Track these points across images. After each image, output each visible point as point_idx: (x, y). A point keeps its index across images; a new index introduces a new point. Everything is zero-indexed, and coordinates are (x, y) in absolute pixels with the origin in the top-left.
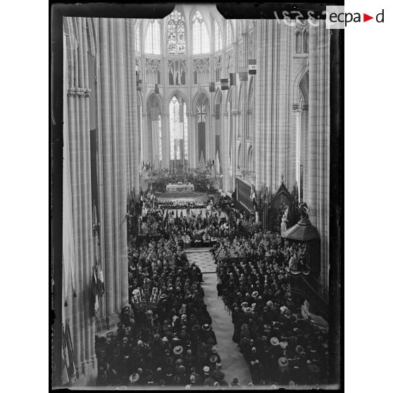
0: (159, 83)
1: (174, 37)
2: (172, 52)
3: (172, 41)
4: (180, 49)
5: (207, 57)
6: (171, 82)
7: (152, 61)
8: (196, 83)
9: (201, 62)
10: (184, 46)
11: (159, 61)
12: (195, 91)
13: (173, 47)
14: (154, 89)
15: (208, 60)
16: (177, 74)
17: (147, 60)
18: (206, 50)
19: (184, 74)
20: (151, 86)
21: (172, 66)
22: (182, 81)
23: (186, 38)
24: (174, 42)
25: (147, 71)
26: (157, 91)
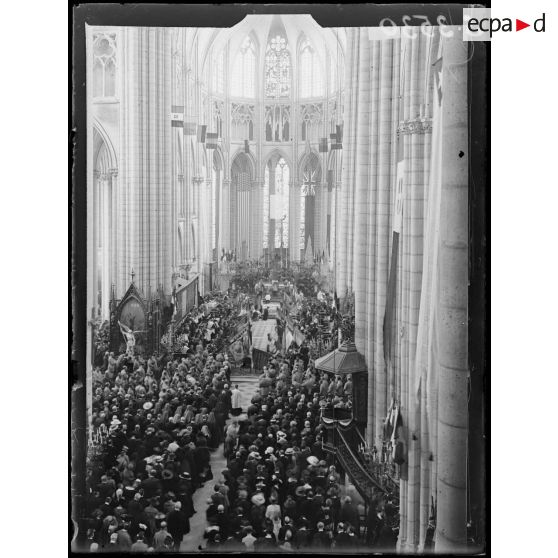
0: (251, 138)
1: (274, 73)
2: (272, 94)
3: (271, 79)
4: (283, 90)
5: (319, 102)
6: (269, 138)
7: (243, 107)
8: (304, 139)
9: (312, 109)
10: (289, 86)
11: (252, 107)
12: (302, 150)
13: (271, 87)
14: (243, 146)
15: (320, 105)
16: (277, 125)
17: (234, 106)
18: (318, 92)
19: (287, 126)
20: (240, 142)
21: (271, 114)
22: (284, 136)
23: (291, 75)
24: (274, 81)
25: (233, 121)
26: (247, 149)
